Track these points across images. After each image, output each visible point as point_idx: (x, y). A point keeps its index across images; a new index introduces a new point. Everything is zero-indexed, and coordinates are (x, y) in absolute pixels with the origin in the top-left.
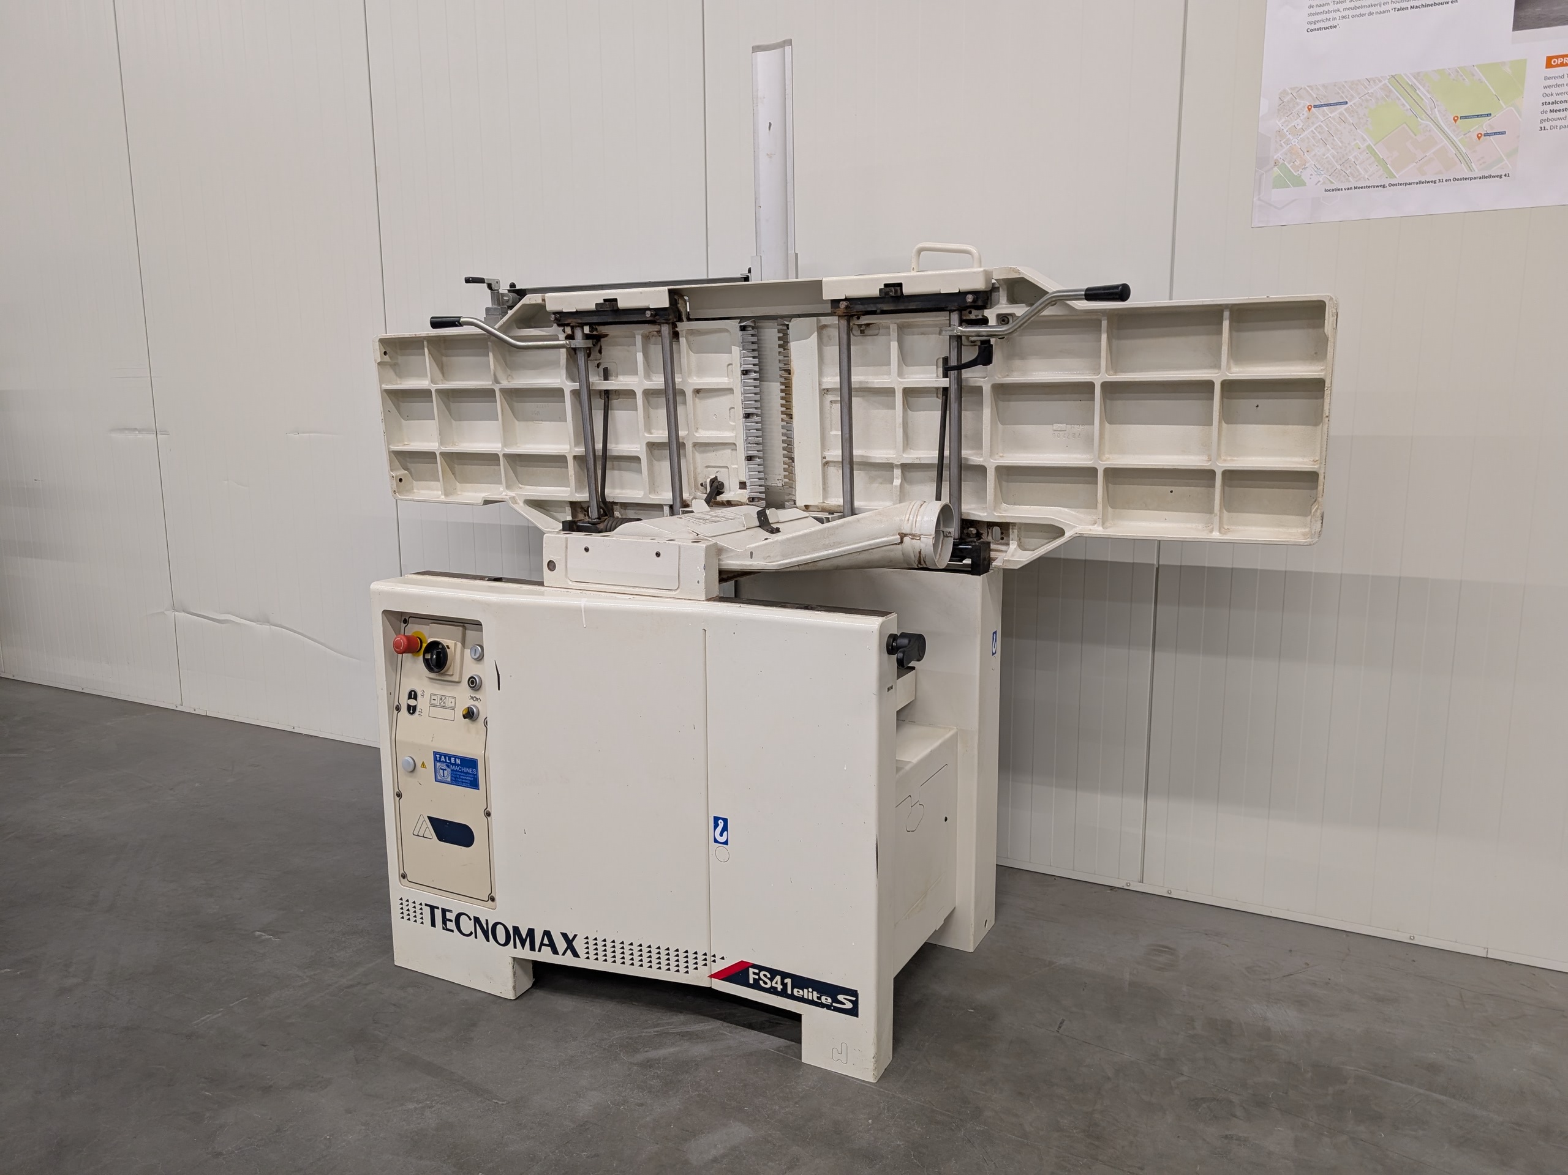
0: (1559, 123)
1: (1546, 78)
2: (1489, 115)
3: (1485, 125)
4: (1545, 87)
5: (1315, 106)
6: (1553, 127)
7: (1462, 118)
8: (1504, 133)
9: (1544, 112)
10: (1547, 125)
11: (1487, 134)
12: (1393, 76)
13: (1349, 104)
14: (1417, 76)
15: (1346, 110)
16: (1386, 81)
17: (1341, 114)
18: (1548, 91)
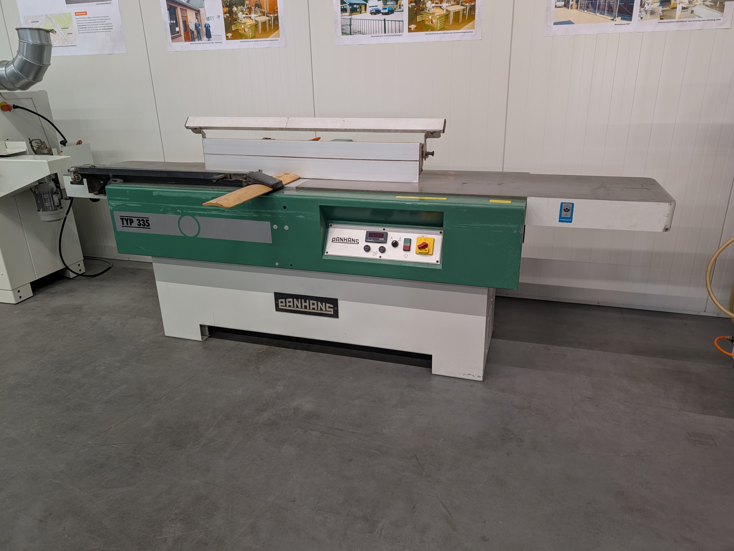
0: (82, 32)
1: (76, 19)
2: (68, 28)
3: (68, 31)
4: (77, 21)
5: (33, 22)
6: (81, 33)
7: (63, 28)
8: (72, 33)
9: (78, 28)
10: (80, 32)
11: (69, 34)
12: (46, 15)
13: (39, 22)
14: (51, 15)
15: (39, 23)
16: (45, 16)
17: (38, 25)
18: (78, 22)
